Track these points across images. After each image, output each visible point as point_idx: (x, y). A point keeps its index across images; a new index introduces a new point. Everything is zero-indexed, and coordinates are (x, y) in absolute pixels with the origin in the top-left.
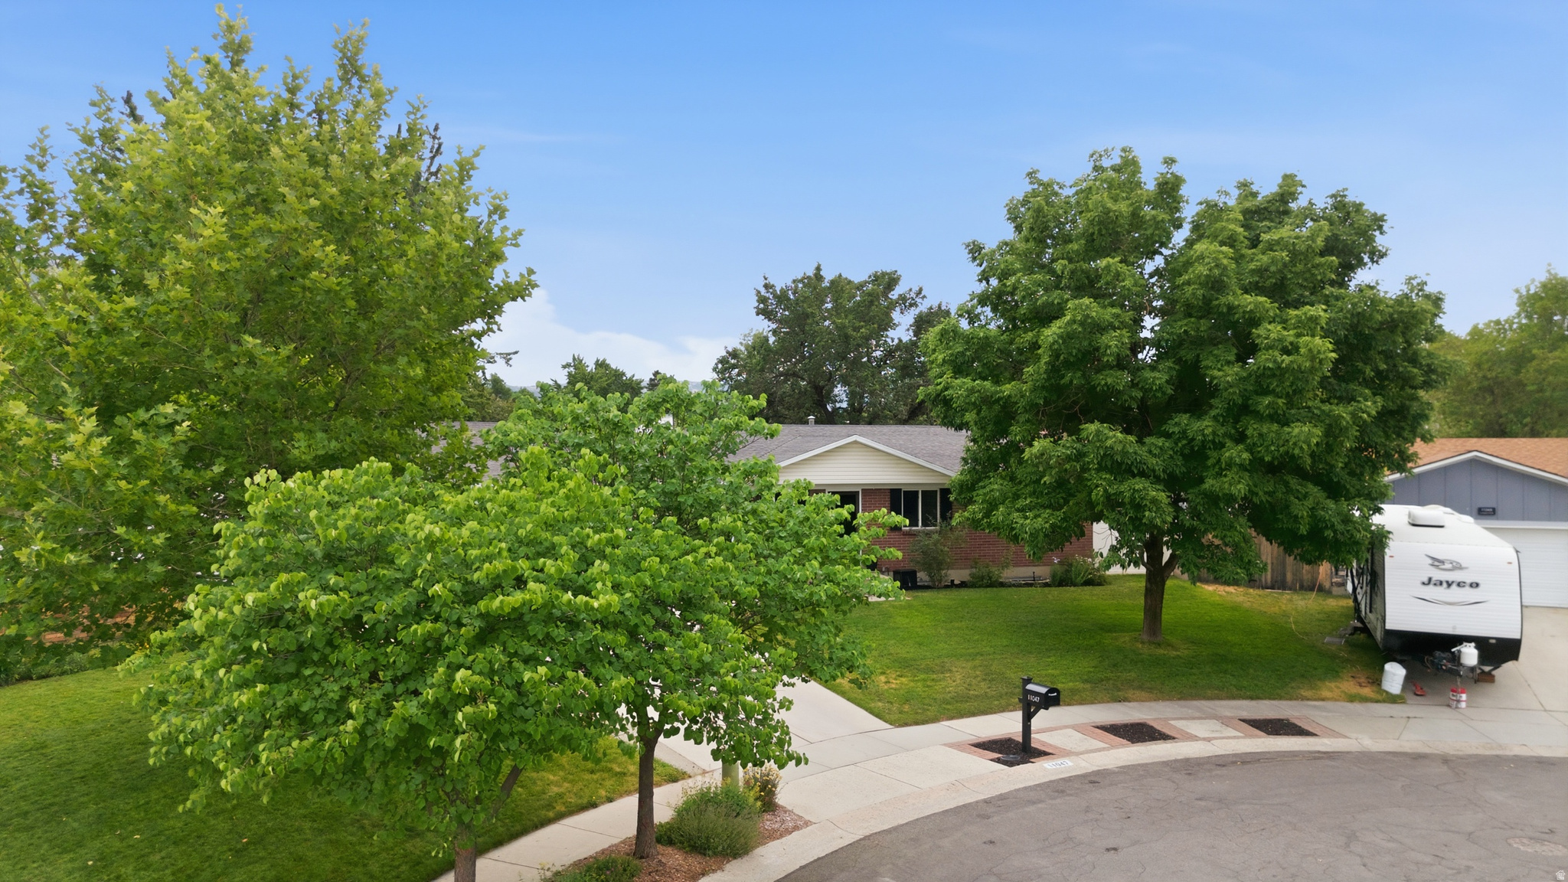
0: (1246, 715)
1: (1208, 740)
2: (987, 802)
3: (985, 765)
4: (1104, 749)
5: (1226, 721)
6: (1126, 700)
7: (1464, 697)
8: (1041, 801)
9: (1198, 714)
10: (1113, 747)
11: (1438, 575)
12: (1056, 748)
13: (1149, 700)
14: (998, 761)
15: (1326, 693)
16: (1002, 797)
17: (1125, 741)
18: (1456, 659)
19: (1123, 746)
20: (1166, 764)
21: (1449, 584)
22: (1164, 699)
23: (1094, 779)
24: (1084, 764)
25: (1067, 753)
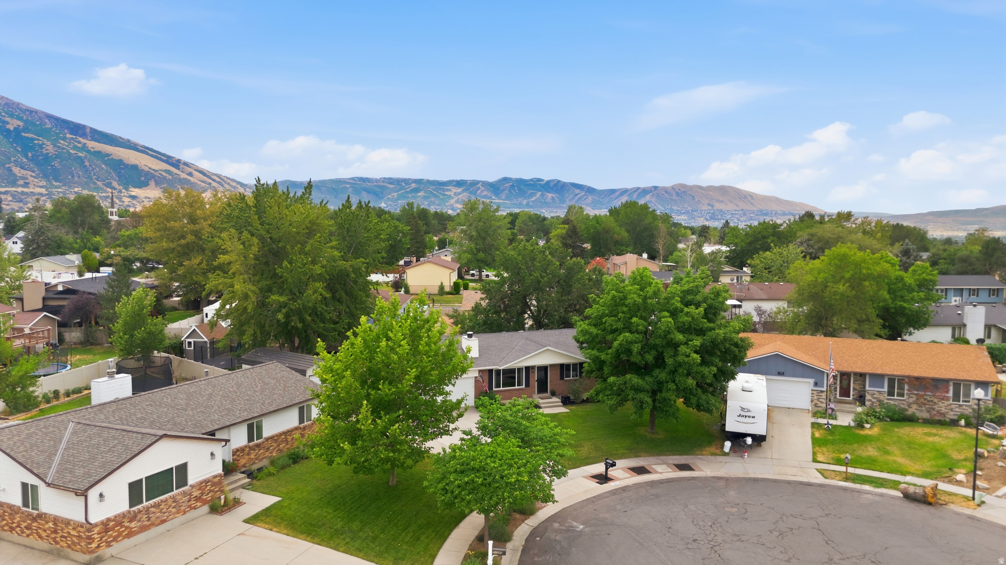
0: (676, 462)
1: (661, 473)
2: (594, 497)
3: (593, 485)
4: (630, 477)
5: (668, 465)
6: (640, 457)
7: (746, 454)
8: (609, 497)
9: (661, 463)
10: (632, 476)
11: (743, 413)
12: (615, 477)
13: (647, 456)
14: (598, 483)
15: (705, 453)
16: (598, 496)
17: (636, 474)
18: (745, 442)
19: (635, 476)
20: (646, 483)
21: (746, 417)
22: (652, 456)
23: (624, 489)
24: (623, 483)
25: (618, 479)
